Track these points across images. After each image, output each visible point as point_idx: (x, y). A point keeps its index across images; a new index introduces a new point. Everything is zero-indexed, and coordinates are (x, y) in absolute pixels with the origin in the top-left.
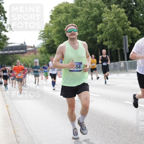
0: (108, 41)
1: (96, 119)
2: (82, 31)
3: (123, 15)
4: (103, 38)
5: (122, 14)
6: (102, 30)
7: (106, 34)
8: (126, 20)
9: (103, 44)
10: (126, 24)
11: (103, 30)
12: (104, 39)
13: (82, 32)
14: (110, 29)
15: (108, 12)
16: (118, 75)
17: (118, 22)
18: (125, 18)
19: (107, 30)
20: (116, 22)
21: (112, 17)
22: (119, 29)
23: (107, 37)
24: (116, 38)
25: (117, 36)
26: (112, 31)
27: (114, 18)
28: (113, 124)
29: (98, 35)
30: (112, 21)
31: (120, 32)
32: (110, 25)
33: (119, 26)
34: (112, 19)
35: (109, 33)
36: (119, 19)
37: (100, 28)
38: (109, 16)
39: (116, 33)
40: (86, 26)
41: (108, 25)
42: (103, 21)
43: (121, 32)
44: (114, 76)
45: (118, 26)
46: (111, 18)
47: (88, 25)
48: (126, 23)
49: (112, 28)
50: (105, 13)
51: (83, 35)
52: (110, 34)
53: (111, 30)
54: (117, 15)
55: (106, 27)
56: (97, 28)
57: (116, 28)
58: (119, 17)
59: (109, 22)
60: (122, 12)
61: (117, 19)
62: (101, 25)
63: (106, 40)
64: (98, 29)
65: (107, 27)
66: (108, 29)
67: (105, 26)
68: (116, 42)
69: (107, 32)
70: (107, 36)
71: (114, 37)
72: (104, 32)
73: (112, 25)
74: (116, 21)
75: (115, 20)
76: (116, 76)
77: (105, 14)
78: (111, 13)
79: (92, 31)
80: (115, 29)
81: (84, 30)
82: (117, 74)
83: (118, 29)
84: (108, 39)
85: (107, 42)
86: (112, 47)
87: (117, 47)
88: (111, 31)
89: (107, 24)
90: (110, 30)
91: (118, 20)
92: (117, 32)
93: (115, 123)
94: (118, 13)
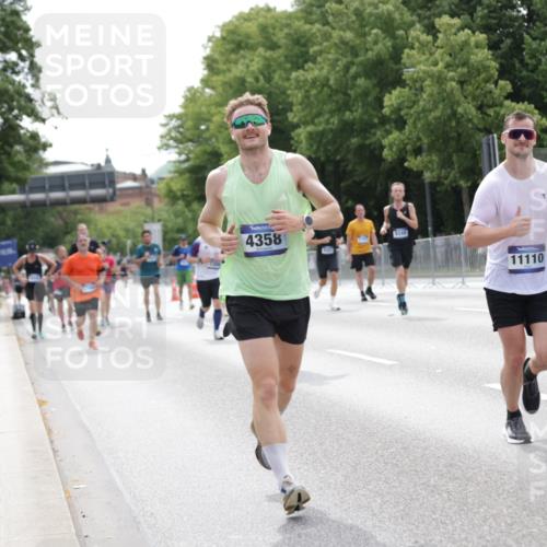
0: (424, 154)
1: (380, 452)
2: (327, 116)
3: (482, 56)
4: (406, 141)
5: (476, 51)
6: (402, 113)
7: (415, 127)
8: (492, 76)
9: (406, 164)
10: (491, 92)
11: (407, 114)
12: (409, 147)
13: (327, 122)
14: (430, 111)
15: (423, 45)
16: (463, 283)
17: (462, 83)
18: (486, 68)
19: (419, 114)
20: (454, 84)
21: (441, 65)
22: (465, 110)
23: (419, 139)
24: (453, 143)
25: (459, 135)
26: (440, 118)
27: (448, 66)
28: (445, 470)
29: (389, 133)
30: (440, 80)
31: (470, 120)
32: (431, 95)
33: (466, 97)
34: (440, 72)
35: (429, 124)
36: (465, 70)
37: (392, 105)
38: (427, 60)
39: (454, 124)
40: (340, 97)
41: (425, 96)
42: (404, 77)
43: (475, 121)
44: (447, 286)
45: (463, 99)
46: (435, 69)
47: (349, 95)
48: (493, 86)
49: (441, 106)
50: (412, 48)
51: (331, 130)
52: (430, 129)
53: (437, 113)
54: (458, 55)
55: (415, 103)
56: (382, 107)
57: (453, 104)
58: (465, 64)
59: (428, 82)
60: (478, 46)
61: (459, 70)
62: (396, 92)
63: (418, 151)
64: (386, 111)
65: (421, 103)
66: (424, 110)
67: (413, 98)
68: (455, 158)
69: (419, 119)
70: (421, 135)
71: (446, 140)
72: (410, 122)
73: (439, 93)
74: (452, 79)
75: (451, 74)
76: (453, 288)
77: (414, 52)
78: (438, 47)
79: (366, 117)
80: (452, 108)
81: (332, 113)
82: (460, 280)
83: (460, 110)
84: (425, 147)
85: (419, 158)
86: (439, 177)
87: (458, 175)
88: (435, 118)
89: (422, 89)
90: (433, 114)
91: (463, 75)
92: (458, 123)
93: (451, 465)
94: (462, 50)
